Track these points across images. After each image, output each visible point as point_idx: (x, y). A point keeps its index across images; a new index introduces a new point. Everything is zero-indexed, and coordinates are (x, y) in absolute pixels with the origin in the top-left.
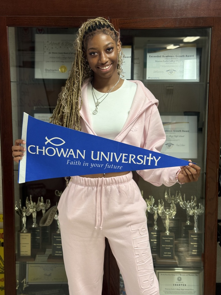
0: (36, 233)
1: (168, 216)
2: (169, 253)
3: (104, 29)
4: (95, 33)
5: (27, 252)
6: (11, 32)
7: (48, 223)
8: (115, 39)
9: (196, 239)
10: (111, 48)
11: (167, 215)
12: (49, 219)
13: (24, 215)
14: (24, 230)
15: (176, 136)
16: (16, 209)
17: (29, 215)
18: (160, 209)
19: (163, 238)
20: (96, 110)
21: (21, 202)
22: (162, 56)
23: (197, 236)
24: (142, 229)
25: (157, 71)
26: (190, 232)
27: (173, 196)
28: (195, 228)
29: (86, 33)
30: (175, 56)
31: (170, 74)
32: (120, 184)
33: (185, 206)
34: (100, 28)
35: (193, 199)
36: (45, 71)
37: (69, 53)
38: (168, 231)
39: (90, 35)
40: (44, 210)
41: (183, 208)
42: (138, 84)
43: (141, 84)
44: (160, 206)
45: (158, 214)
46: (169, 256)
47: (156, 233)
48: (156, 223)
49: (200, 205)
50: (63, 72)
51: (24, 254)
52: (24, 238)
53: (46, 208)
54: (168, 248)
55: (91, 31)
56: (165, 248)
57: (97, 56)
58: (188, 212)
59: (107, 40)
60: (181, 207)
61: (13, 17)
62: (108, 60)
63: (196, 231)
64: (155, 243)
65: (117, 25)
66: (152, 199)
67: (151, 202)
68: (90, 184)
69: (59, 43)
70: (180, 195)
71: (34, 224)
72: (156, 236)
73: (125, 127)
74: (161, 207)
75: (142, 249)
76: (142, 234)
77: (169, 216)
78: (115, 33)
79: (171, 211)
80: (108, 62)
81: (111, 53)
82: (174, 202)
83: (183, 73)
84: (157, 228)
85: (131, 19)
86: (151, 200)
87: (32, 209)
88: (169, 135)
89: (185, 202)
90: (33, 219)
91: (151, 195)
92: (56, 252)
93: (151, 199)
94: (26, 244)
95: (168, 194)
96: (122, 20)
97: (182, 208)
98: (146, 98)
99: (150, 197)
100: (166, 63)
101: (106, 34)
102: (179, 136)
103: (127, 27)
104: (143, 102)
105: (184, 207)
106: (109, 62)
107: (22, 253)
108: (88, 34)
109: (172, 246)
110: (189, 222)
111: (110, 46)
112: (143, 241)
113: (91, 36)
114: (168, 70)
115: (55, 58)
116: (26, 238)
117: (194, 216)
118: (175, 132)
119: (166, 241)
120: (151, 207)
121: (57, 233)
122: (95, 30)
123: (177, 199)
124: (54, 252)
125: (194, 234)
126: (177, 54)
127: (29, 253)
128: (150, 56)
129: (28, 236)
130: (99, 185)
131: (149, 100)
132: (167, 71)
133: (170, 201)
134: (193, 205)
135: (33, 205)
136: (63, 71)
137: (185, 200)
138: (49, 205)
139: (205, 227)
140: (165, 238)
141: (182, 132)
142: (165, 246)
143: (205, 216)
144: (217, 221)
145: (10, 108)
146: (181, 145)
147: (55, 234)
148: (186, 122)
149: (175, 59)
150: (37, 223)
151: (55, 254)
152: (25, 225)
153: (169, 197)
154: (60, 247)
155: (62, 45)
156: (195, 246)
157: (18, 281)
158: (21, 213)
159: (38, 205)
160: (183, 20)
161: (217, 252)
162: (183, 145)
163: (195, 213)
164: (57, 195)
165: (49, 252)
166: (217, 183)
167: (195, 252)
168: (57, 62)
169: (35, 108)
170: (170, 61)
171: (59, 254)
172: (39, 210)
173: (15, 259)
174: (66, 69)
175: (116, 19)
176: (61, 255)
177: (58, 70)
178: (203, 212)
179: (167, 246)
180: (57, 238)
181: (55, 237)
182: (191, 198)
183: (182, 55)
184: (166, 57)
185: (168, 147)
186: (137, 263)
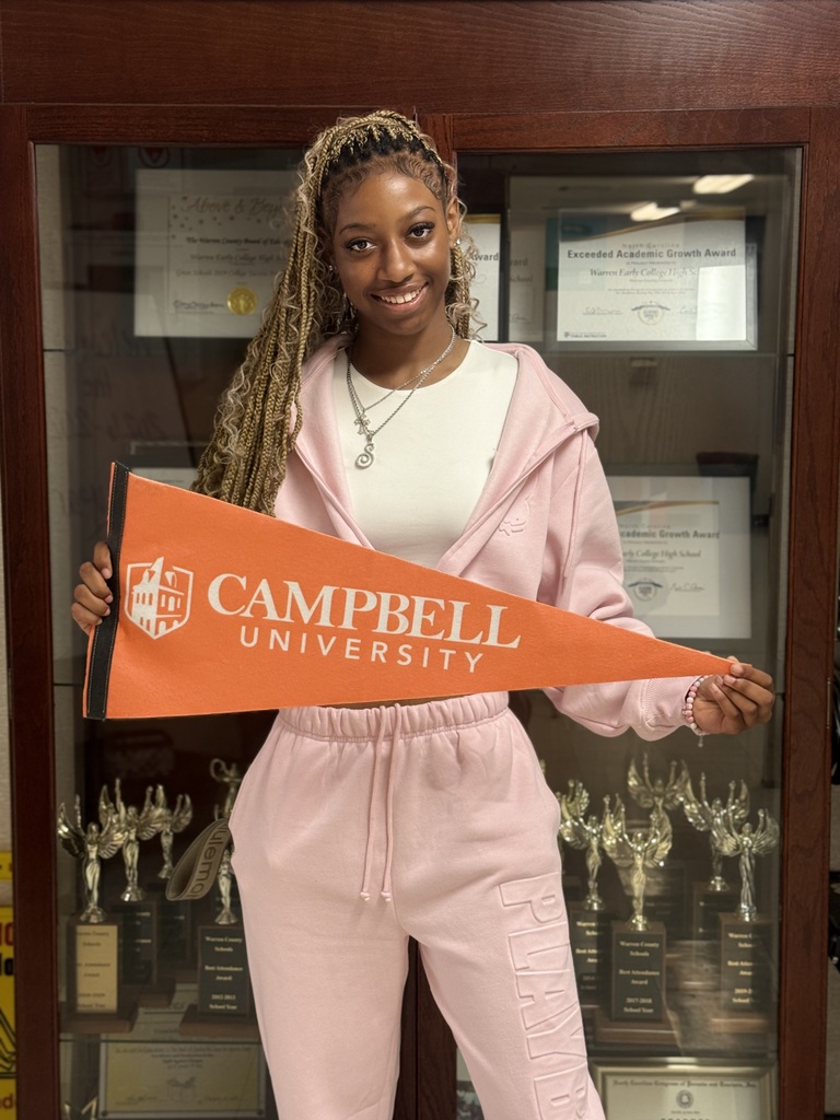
0: (138, 923)
1: (639, 861)
2: (643, 1001)
3: (401, 154)
4: (365, 170)
5: (103, 995)
6: (45, 162)
7: (199, 887)
8: (440, 193)
9: (746, 945)
10: (425, 227)
11: (639, 857)
12: (201, 872)
13: (93, 855)
14: (93, 912)
15: (671, 555)
16: (60, 832)
17: (111, 856)
18: (612, 832)
19: (623, 943)
20: (368, 454)
21: (81, 805)
22: (615, 254)
23: (750, 936)
24: (544, 899)
25: (598, 308)
26: (725, 919)
27: (660, 782)
28: (744, 906)
29: (333, 167)
30: (665, 254)
31: (646, 319)
32: (461, 726)
33: (704, 818)
34: (384, 153)
35: (737, 796)
36: (171, 308)
37: (265, 242)
38: (640, 918)
39: (347, 176)
40: (167, 834)
41: (698, 828)
42: (522, 357)
43: (533, 358)
44: (608, 821)
45: (602, 850)
46: (645, 1010)
47: (593, 924)
48: (596, 885)
49: (762, 815)
50: (239, 313)
51: (91, 1006)
52: (93, 944)
53: (177, 828)
54: (641, 983)
55: (352, 162)
56: (630, 981)
57: (371, 253)
58: (717, 844)
59: (412, 195)
60: (691, 823)
61: (52, 108)
62: (412, 269)
63: (747, 914)
64: (590, 960)
65: (446, 139)
66: (581, 793)
67: (575, 805)
68: (349, 733)
69: (226, 204)
70: (684, 779)
71: (129, 889)
72: (594, 933)
73: (477, 516)
74: (613, 825)
75: (544, 976)
76: (542, 919)
77: (644, 860)
78: (441, 170)
79: (654, 841)
80: (413, 279)
81: (423, 243)
82: (665, 803)
83: (696, 318)
84: (599, 905)
85: (497, 116)
86: (576, 799)
87: (123, 833)
88: (644, 551)
89: (703, 805)
90: (127, 872)
92: (215, 997)
93: (578, 794)
94: (99, 965)
95: (640, 773)
96: (465, 119)
97: (694, 828)
98: (552, 410)
99: (571, 785)
100: (633, 281)
101: (406, 173)
102: (683, 555)
103: (485, 146)
104: (543, 422)
105: (701, 825)
106: (415, 278)
107: (82, 1001)
108: (340, 172)
109: (657, 973)
110: (721, 881)
111: (420, 218)
112: (549, 946)
113: (351, 181)
114: (638, 305)
115: (212, 258)
116: (98, 944)
117: (739, 857)
118: (668, 539)
119: (632, 953)
120: (576, 824)
121: (217, 925)
122: (366, 157)
123: (676, 791)
124: (205, 997)
125: (741, 928)
126: (673, 245)
127: (110, 1002)
128: (569, 254)
129: (106, 934)
130: (383, 732)
131: (565, 416)
132: (636, 309)
133: (646, 802)
134: (737, 817)
135: (126, 818)
136: (242, 308)
137: (704, 795)
138: (186, 818)
139: (781, 902)
140: (628, 944)
141: (691, 540)
142: (628, 972)
143: (782, 857)
144: (827, 877)
145: (43, 450)
146: (688, 587)
147: (210, 927)
148: (708, 503)
149: (666, 263)
150: (140, 884)
151: (208, 1007)
152: (95, 895)
153: (643, 782)
154: (230, 978)
155: (239, 210)
156: (742, 973)
157: (67, 1108)
158: (79, 848)
159: (147, 816)
160: (694, 119)
161: (829, 996)
162: (696, 588)
163: (744, 849)
164: (218, 779)
165: (185, 994)
166: (826, 733)
167: (742, 996)
168: (218, 273)
169: (134, 445)
170: (644, 273)
171: (223, 1002)
172: (149, 838)
173: (55, 1023)
174: (253, 302)
175: (444, 117)
176: (234, 1007)
177: (222, 306)
178: (774, 842)
179: (638, 973)
180: (219, 944)
181: (208, 939)
182: (729, 788)
183: (690, 251)
184: (632, 255)
185: (641, 595)
186: (527, 1029)
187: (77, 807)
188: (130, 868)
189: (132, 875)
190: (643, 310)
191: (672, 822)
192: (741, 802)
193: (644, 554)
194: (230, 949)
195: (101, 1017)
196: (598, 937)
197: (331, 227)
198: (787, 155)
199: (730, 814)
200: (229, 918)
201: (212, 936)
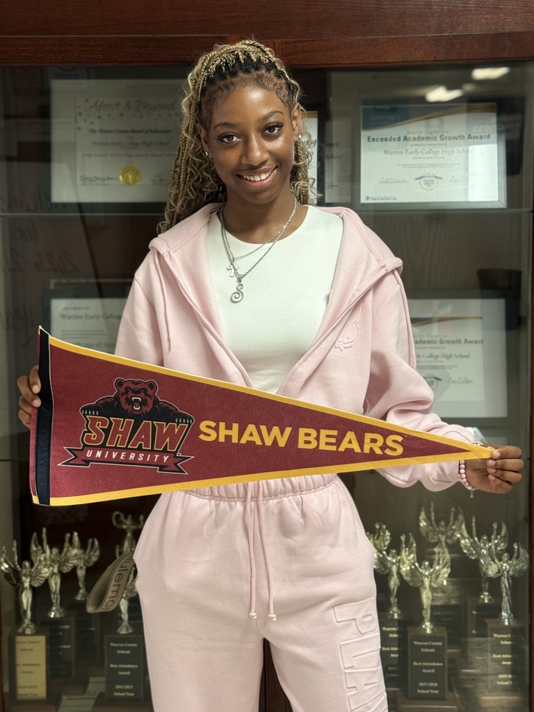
0: (61, 633)
1: (427, 582)
2: (431, 684)
3: (259, 73)
4: (233, 84)
5: (36, 687)
7: (111, 603)
8: (287, 101)
9: (506, 643)
10: (276, 126)
11: (426, 579)
12: (112, 592)
13: (27, 585)
14: (28, 626)
15: (448, 357)
16: (2, 568)
17: (39, 585)
18: (406, 562)
19: (416, 643)
20: (239, 292)
21: (17, 547)
22: (402, 139)
23: (509, 636)
24: (364, 617)
25: (390, 179)
26: (490, 623)
27: (443, 523)
28: (504, 614)
30: (438, 138)
31: (425, 186)
32: (304, 492)
33: (475, 549)
34: (247, 71)
35: (499, 532)
36: (79, 182)
37: (146, 132)
38: (428, 624)
39: (220, 88)
40: (81, 568)
41: (471, 557)
42: (346, 218)
43: (353, 217)
44: (404, 554)
45: (399, 573)
46: (432, 691)
47: (394, 629)
48: (396, 600)
49: (516, 547)
50: (129, 184)
51: (27, 695)
52: (28, 650)
53: (88, 563)
54: (429, 671)
56: (422, 670)
57: (237, 144)
58: (484, 569)
60: (465, 554)
62: (266, 156)
63: (507, 620)
64: (393, 655)
66: (385, 533)
67: (380, 542)
68: (223, 494)
69: (118, 104)
70: (460, 521)
71: (54, 608)
72: (395, 636)
73: (320, 335)
74: (407, 556)
75: (364, 672)
76: (363, 632)
77: (431, 582)
78: (289, 85)
79: (437, 568)
80: (267, 164)
81: (275, 138)
82: (446, 538)
83: (468, 184)
84: (399, 615)
85: (313, 41)
86: (381, 537)
87: (49, 568)
88: (428, 354)
89: (474, 540)
90: (52, 596)
91: (381, 522)
92: (118, 687)
93: (382, 534)
94: (32, 665)
95: (428, 518)
96: (290, 43)
97: (468, 558)
98: (369, 257)
99: (377, 527)
100: (414, 158)
101: (262, 86)
102: (456, 357)
103: (304, 63)
104: (363, 266)
105: (473, 555)
106: (269, 162)
107: (21, 692)
108: (215, 84)
109: (441, 664)
110: (488, 596)
111: (272, 119)
112: (367, 651)
113: (223, 91)
114: (419, 176)
115: (107, 144)
116: (32, 650)
117: (499, 578)
118: (446, 345)
119: (423, 650)
120: (381, 556)
121: (119, 634)
122: (234, 74)
123: (454, 530)
124: (110, 685)
125: (503, 630)
126: (444, 132)
127: (41, 691)
128: (369, 139)
129: (38, 642)
131: (378, 261)
132: (417, 179)
133: (433, 538)
134: (499, 548)
135: (50, 557)
136: (130, 181)
137: (474, 533)
138: (95, 556)
139: (530, 611)
140: (419, 643)
141: (463, 345)
142: (420, 664)
143: (530, 577)
146: (461, 380)
147: (114, 636)
148: (476, 318)
149: (439, 144)
150: (62, 604)
151: (113, 695)
152: (29, 613)
153: (431, 525)
154: (129, 673)
155: (127, 108)
156: (504, 663)
158: (16, 579)
159: (65, 555)
160: (457, 41)
162: (467, 381)
163: (503, 572)
164: (118, 526)
165: (97, 685)
167: (504, 680)
168: (112, 155)
169: (53, 283)
170: (424, 152)
171: (124, 691)
172: (68, 571)
173: (1, 708)
174: (139, 175)
175: (274, 42)
176: (132, 694)
177: (115, 179)
178: (525, 567)
179: (427, 664)
180: (121, 648)
181: (112, 644)
182: (492, 527)
183: (457, 135)
184: (414, 139)
187: (14, 549)
188: (54, 593)
189: (55, 598)
190: (423, 179)
191: (451, 554)
192: (502, 537)
193: (428, 357)
194: (128, 652)
195: (34, 703)
196: (398, 638)
197: (208, 124)
199: (494, 547)
200: (127, 630)
201: (115, 643)
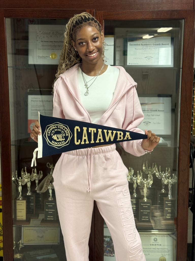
0: (30, 200)
1: (145, 185)
2: (146, 217)
3: (89, 21)
4: (81, 26)
5: (23, 216)
6: (8, 22)
8: (99, 30)
9: (170, 205)
10: (97, 38)
11: (145, 184)
12: (45, 186)
13: (20, 184)
14: (20, 197)
15: (153, 115)
16: (13, 179)
17: (24, 184)
18: (139, 179)
19: (142, 204)
20: (87, 92)
21: (17, 173)
22: (141, 45)
23: (171, 202)
24: (125, 190)
25: (137, 57)
26: (165, 199)
27: (150, 168)
28: (169, 196)
29: (74, 26)
30: (152, 45)
31: (148, 60)
32: (106, 153)
33: (160, 176)
34: (86, 21)
35: (168, 171)
36: (37, 58)
37: (59, 42)
38: (145, 198)
39: (77, 28)
40: (37, 180)
42: (120, 69)
43: (123, 69)
44: (138, 176)
45: (137, 183)
46: (147, 219)
47: (135, 200)
48: (136, 191)
49: (173, 175)
50: (53, 59)
51: (20, 219)
53: (39, 178)
54: (146, 213)
55: (78, 24)
56: (143, 213)
57: (85, 45)
58: (163, 181)
59: (93, 31)
60: (157, 177)
61: (9, 9)
62: (94, 48)
63: (170, 198)
64: (134, 208)
65: (102, 17)
67: (131, 173)
68: (81, 154)
69: (50, 33)
70: (156, 167)
71: (28, 192)
72: (135, 202)
73: (111, 106)
76: (125, 195)
77: (147, 185)
78: (99, 25)
79: (149, 181)
80: (95, 50)
81: (96, 42)
82: (151, 173)
83: (159, 60)
84: (136, 196)
85: (114, 11)
87: (27, 179)
88: (147, 114)
89: (160, 173)
90: (28, 188)
91: (131, 167)
92: (48, 217)
93: (131, 170)
94: (22, 209)
95: (145, 166)
96: (106, 12)
97: (158, 178)
98: (127, 81)
99: (130, 168)
100: (145, 51)
101: (91, 26)
102: (156, 115)
103: (110, 19)
104: (125, 84)
105: (160, 178)
107: (18, 218)
108: (76, 27)
109: (149, 211)
110: (164, 190)
111: (95, 36)
112: (127, 201)
114: (146, 57)
115: (46, 46)
116: (21, 205)
117: (168, 185)
118: (152, 112)
119: (144, 206)
120: (131, 177)
121: (49, 200)
122: (81, 23)
123: (154, 170)
124: (46, 217)
125: (169, 201)
126: (154, 43)
127: (24, 218)
128: (130, 45)
129: (24, 202)
130: (88, 154)
131: (130, 82)
132: (145, 58)
133: (147, 172)
134: (168, 176)
135: (27, 176)
136: (54, 57)
137: (160, 171)
138: (41, 176)
139: (178, 195)
140: (143, 204)
141: (158, 112)
142: (143, 211)
143: (178, 184)
144: (188, 189)
145: (8, 90)
146: (157, 123)
147: (47, 201)
148: (161, 103)
149: (153, 47)
150: (31, 191)
151: (47, 219)
152: (21, 193)
153: (146, 168)
154: (52, 212)
155: (53, 34)
156: (169, 211)
157: (14, 242)
158: (17, 183)
159: (32, 176)
160: (159, 12)
161: (188, 216)
162: (159, 123)
163: (169, 183)
164: (48, 167)
165: (41, 217)
166: (188, 156)
167: (169, 216)
168: (48, 49)
169: (28, 90)
170: (148, 49)
171: (50, 218)
172: (33, 180)
173: (12, 223)
174: (56, 56)
175: (101, 12)
176: (53, 219)
177: (49, 57)
178: (176, 181)
179: (145, 211)
180: (49, 205)
181: (47, 203)
182: (166, 169)
183: (158, 44)
184: (145, 45)
185: (146, 125)
186: (122, 219)
187: (16, 173)
189: (29, 189)
190: (147, 58)
191: (153, 177)
192: (169, 172)
193: (147, 115)
194: (52, 206)
195: (22, 221)
198: (180, 21)
199: (166, 175)
200: (52, 199)
201: (48, 203)
